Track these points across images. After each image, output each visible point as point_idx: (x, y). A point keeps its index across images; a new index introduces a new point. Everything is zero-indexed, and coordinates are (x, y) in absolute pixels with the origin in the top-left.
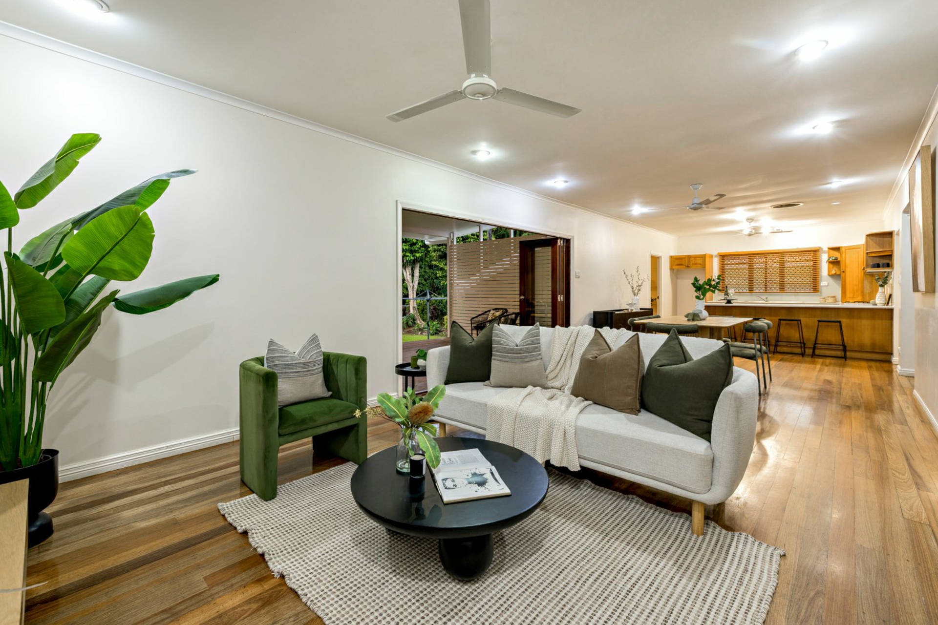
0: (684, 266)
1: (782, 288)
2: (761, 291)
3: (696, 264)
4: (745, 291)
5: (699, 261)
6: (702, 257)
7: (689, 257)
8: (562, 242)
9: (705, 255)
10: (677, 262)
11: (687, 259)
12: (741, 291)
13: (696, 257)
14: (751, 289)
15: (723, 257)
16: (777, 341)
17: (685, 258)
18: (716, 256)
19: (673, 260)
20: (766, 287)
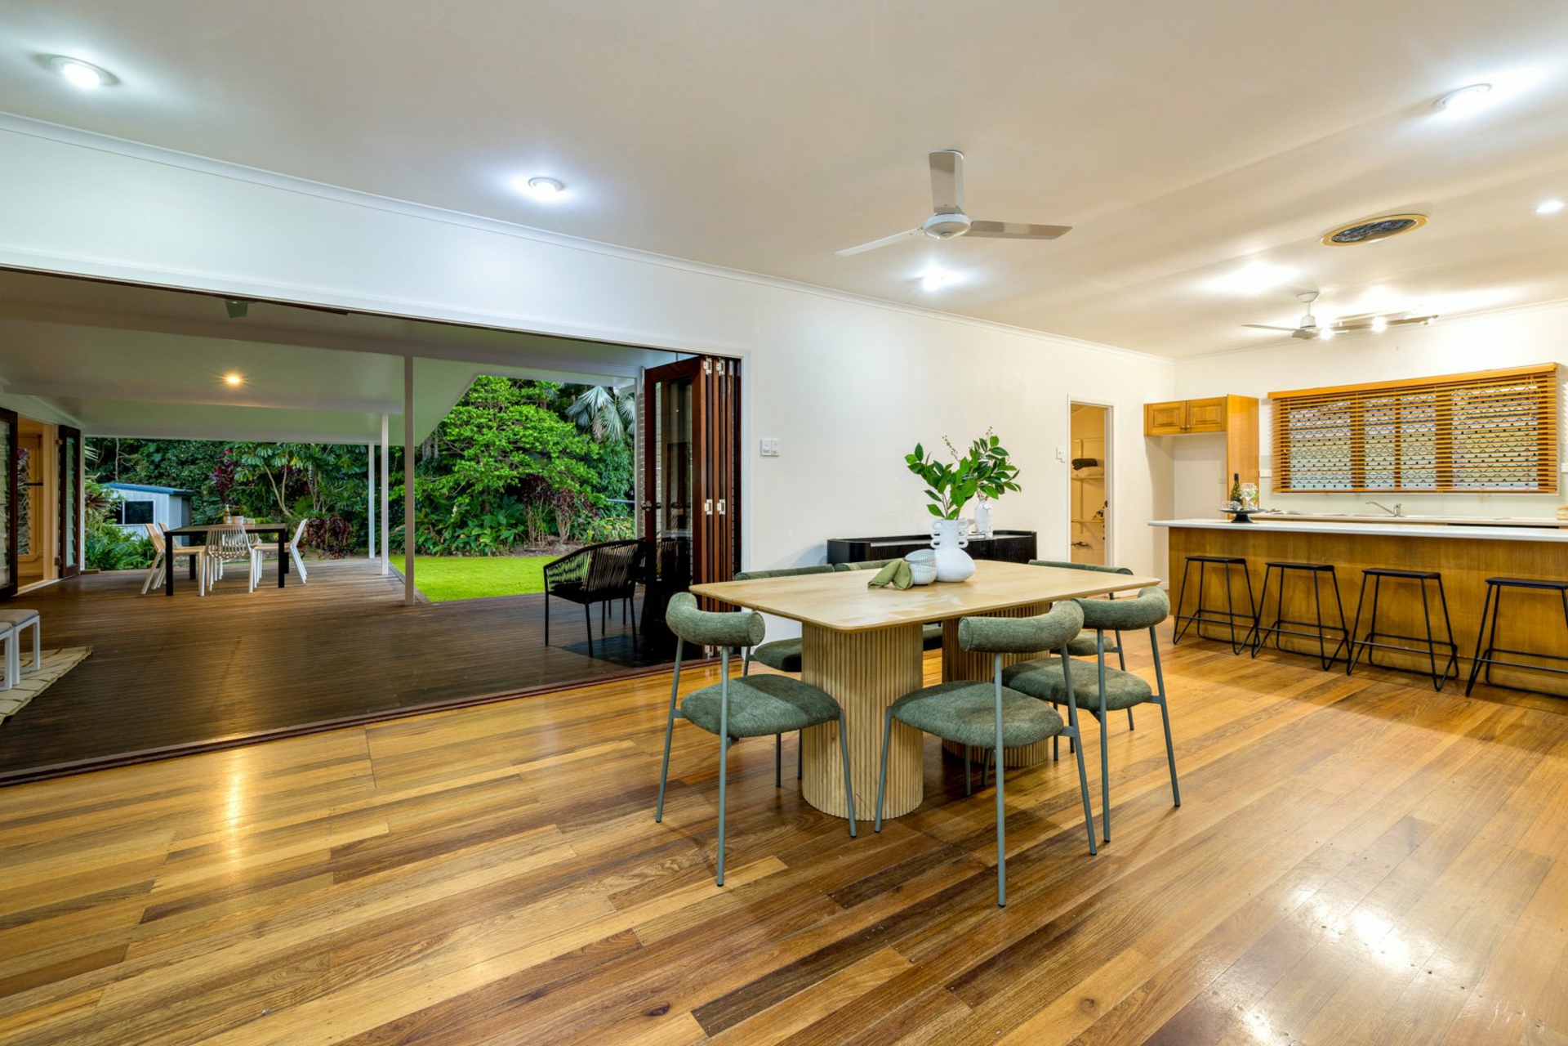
0: (1177, 429)
1: (1445, 481)
2: (1385, 487)
3: (1204, 422)
4: (1340, 487)
5: (1211, 414)
6: (1220, 405)
7: (1188, 405)
8: (719, 366)
9: (1226, 398)
10: (1161, 419)
11: (1183, 411)
12: (1330, 487)
13: (1204, 404)
14: (1359, 484)
15: (1286, 404)
16: (1372, 635)
17: (1178, 408)
18: (1265, 402)
19: (1151, 413)
20: (1398, 476)
